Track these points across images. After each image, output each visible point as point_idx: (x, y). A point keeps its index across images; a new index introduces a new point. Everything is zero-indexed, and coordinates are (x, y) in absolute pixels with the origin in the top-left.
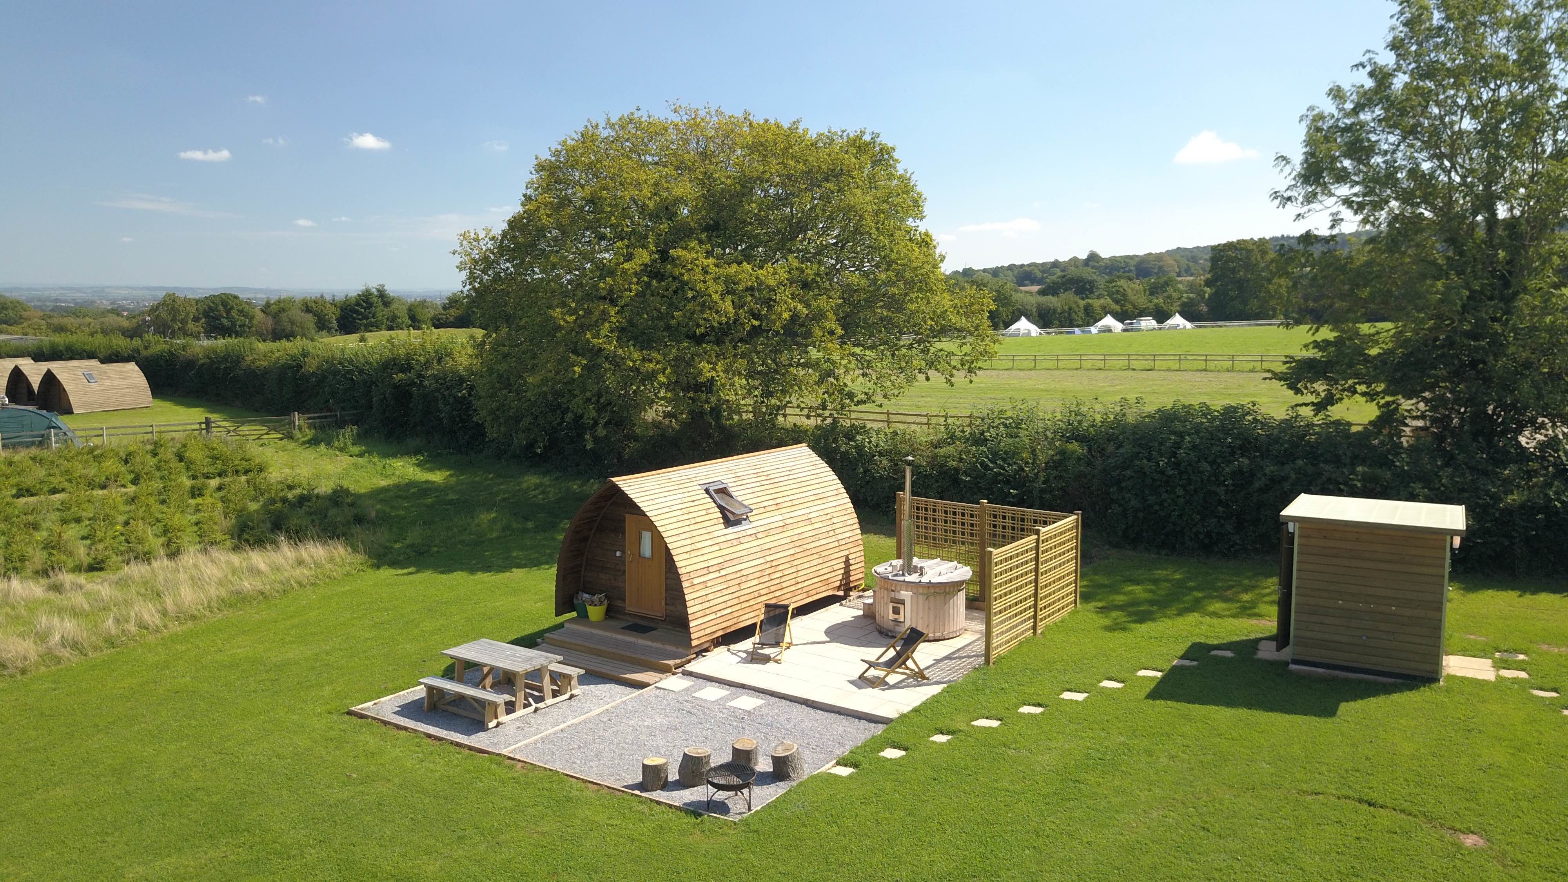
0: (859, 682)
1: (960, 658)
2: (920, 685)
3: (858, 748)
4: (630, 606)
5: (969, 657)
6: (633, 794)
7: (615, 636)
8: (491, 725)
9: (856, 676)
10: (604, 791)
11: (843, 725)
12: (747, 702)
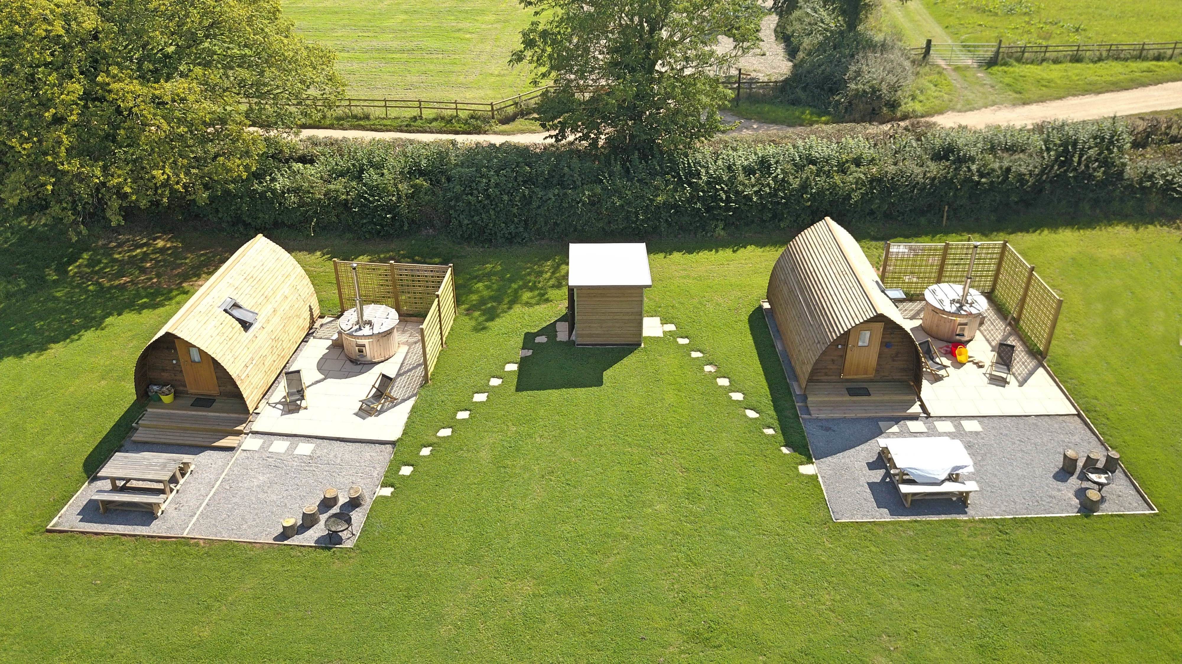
0: (360, 413)
1: (406, 372)
2: (395, 406)
3: (387, 472)
4: (192, 389)
5: (410, 370)
6: (285, 545)
7: (189, 413)
8: (159, 514)
9: (357, 410)
10: (266, 546)
11: (369, 452)
12: (305, 448)
